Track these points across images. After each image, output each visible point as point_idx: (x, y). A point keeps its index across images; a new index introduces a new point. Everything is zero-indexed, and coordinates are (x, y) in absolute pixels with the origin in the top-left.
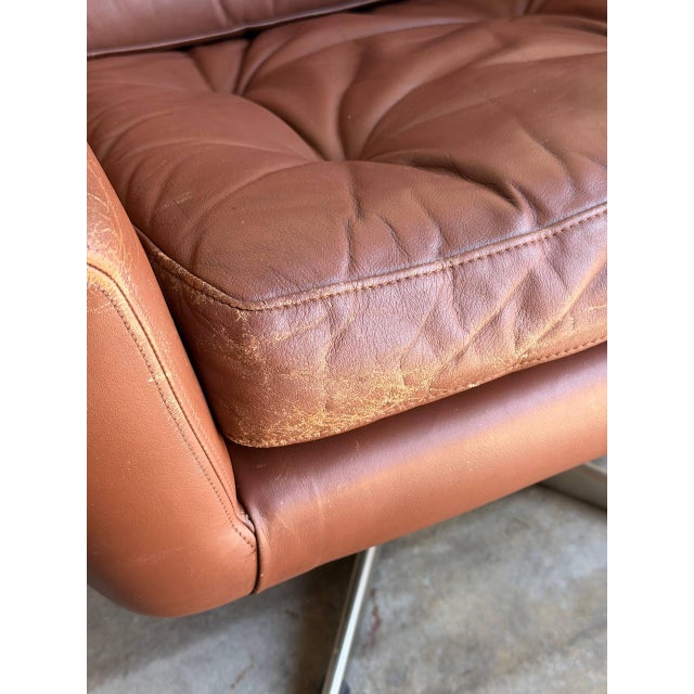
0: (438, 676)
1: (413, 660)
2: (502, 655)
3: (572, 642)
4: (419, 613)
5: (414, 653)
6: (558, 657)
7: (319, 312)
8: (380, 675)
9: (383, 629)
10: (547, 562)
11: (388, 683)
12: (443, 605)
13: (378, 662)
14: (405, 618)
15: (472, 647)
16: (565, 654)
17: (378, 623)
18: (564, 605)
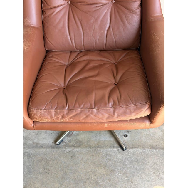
0: (75, 144)
1: (73, 140)
2: (84, 145)
3: (93, 147)
4: (78, 135)
5: (74, 140)
6: (90, 148)
7: (39, 112)
8: (68, 140)
9: (72, 135)
10: (98, 136)
11: (69, 141)
12: (81, 135)
13: (69, 138)
14: (76, 135)
15: (81, 142)
16: (91, 148)
17: (72, 134)
18: (95, 142)
